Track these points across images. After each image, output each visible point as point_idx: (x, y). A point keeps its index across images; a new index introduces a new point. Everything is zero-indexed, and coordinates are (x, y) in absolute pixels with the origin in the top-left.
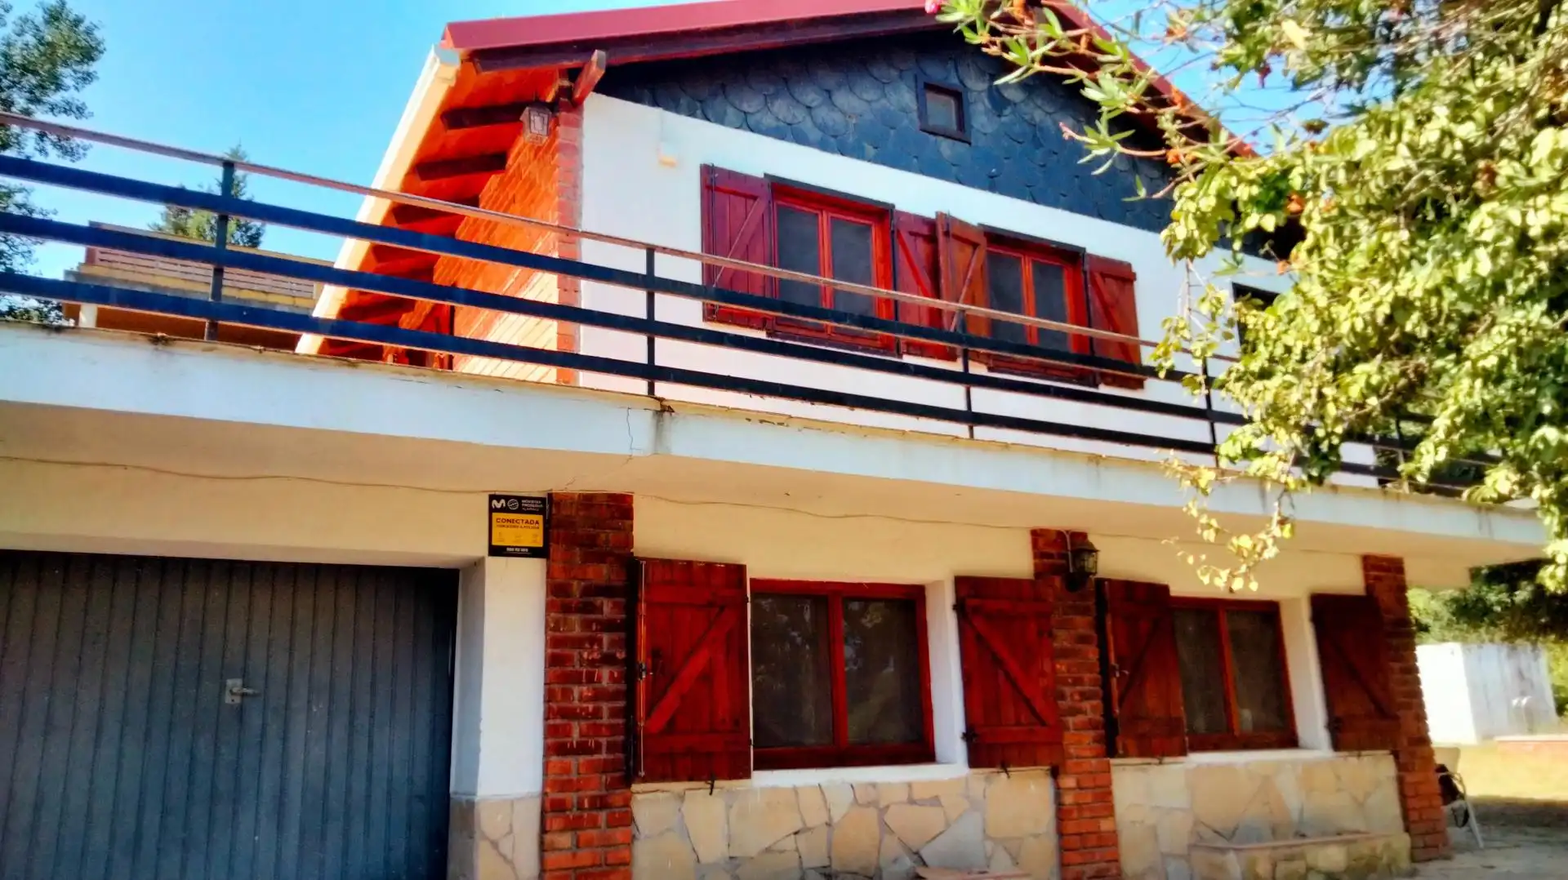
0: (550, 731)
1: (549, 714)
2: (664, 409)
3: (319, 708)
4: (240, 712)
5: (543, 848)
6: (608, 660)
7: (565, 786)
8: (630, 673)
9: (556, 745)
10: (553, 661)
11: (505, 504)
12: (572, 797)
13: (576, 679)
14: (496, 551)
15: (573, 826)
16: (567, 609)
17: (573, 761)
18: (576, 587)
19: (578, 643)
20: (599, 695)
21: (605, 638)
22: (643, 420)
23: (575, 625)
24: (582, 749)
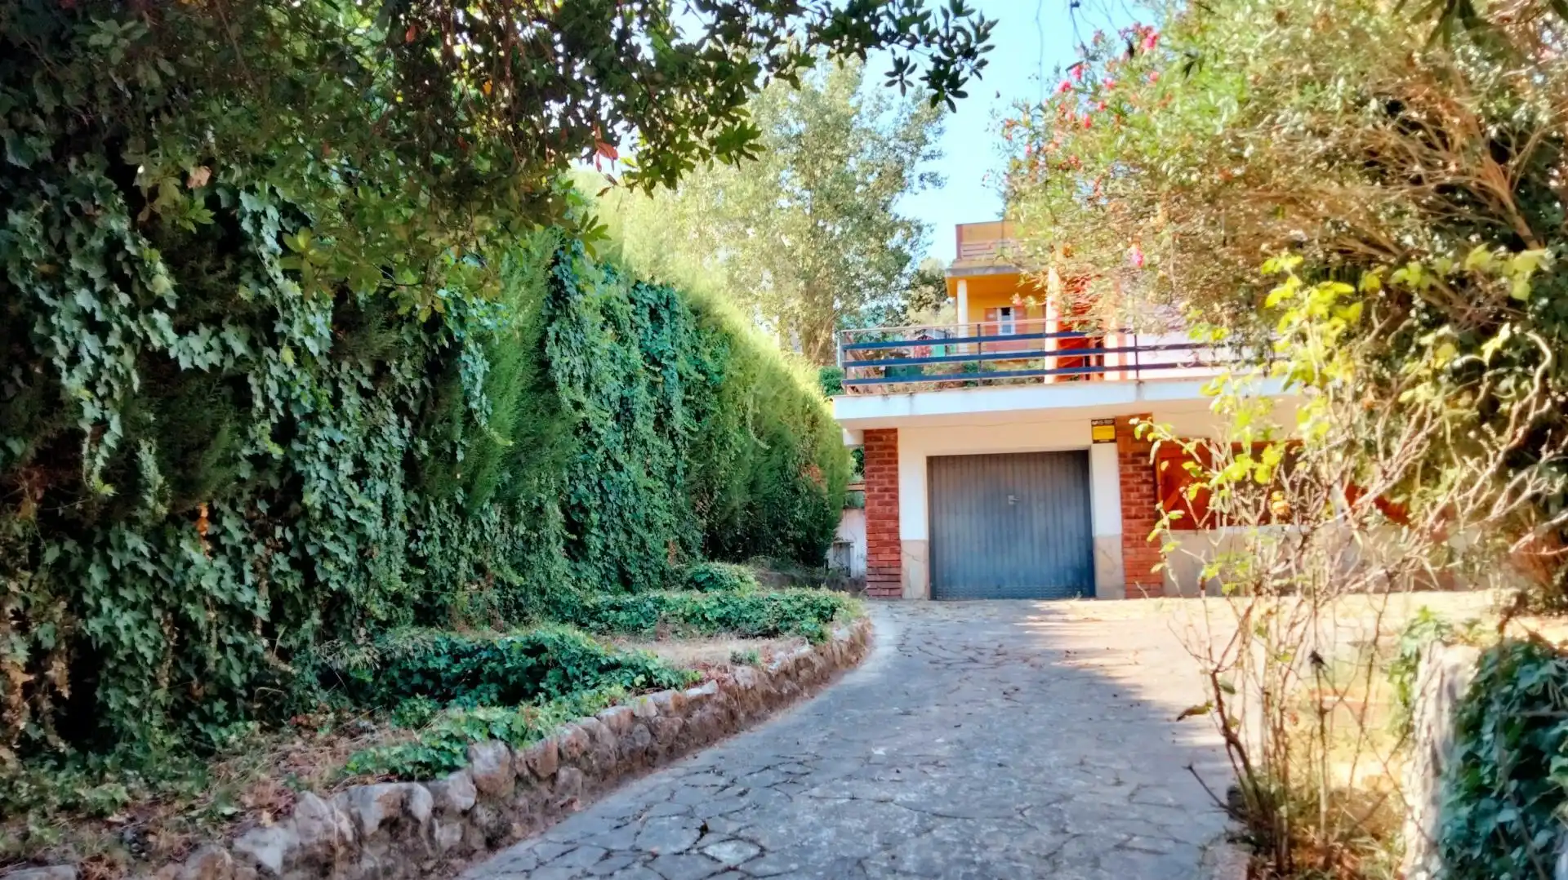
0: (1124, 510)
1: (1123, 503)
2: (1140, 382)
3: (1042, 506)
4: (1014, 507)
5: (1124, 554)
6: (1145, 482)
7: (1130, 531)
8: (1155, 488)
9: (1126, 516)
10: (1123, 483)
11: (1100, 423)
12: (1134, 536)
13: (1132, 490)
14: (1096, 442)
15: (1135, 546)
16: (1125, 463)
17: (1134, 522)
18: (1130, 454)
19: (1132, 476)
20: (1142, 497)
21: (1144, 473)
22: (1132, 388)
23: (1130, 469)
24: (1136, 517)
